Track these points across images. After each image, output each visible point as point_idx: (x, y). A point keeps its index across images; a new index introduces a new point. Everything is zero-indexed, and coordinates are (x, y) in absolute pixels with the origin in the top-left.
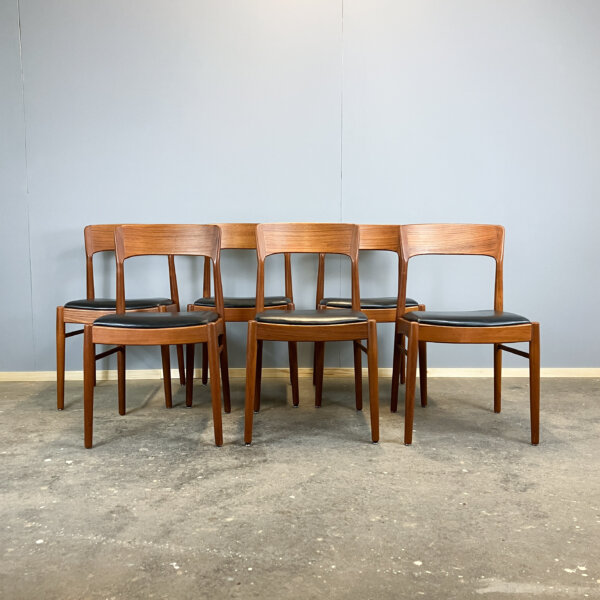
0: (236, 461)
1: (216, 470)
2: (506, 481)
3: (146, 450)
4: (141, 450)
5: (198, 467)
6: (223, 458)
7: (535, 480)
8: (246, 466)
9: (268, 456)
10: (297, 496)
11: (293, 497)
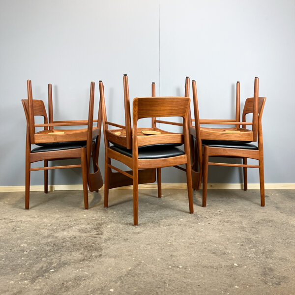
0: (80, 255)
1: (66, 264)
2: (265, 274)
3: (26, 245)
4: (22, 245)
5: (54, 261)
6: (73, 253)
7: (285, 274)
8: (87, 260)
9: (103, 251)
10: (116, 289)
11: (112, 290)
